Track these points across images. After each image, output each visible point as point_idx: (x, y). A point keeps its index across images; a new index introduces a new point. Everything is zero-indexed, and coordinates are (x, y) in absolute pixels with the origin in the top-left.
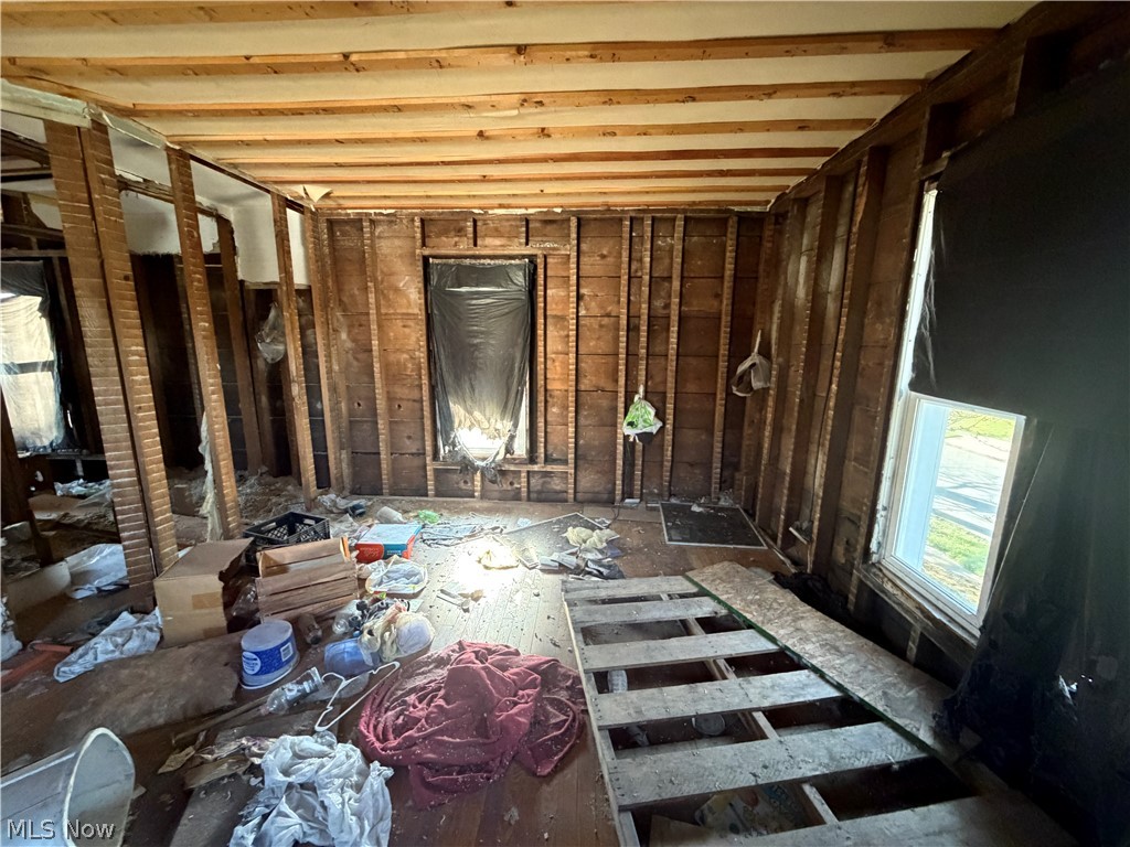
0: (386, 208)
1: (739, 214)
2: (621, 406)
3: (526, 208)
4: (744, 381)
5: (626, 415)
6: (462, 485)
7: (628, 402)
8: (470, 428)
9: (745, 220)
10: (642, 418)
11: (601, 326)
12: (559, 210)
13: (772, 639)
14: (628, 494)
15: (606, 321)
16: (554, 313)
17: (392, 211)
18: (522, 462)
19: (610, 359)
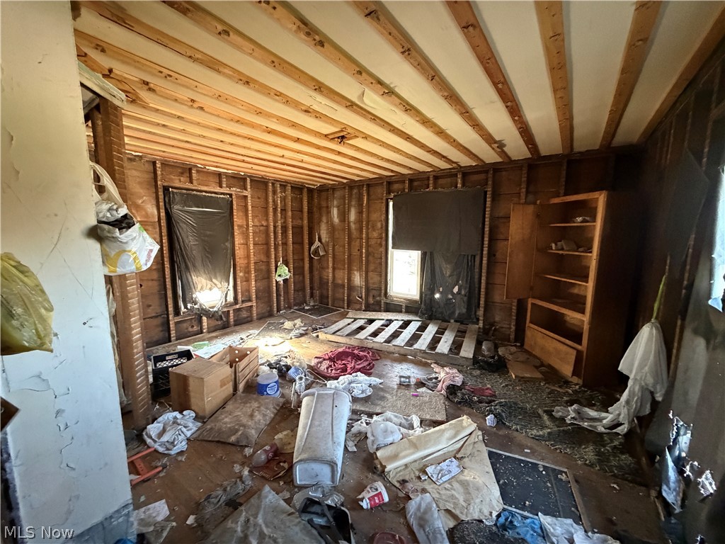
0: (135, 152)
1: (307, 187)
2: (273, 268)
3: (227, 169)
4: (316, 252)
5: (276, 272)
6: (190, 329)
7: (276, 267)
8: (210, 289)
9: (310, 191)
10: (283, 273)
11: (260, 231)
12: (243, 174)
13: (383, 320)
14: (278, 310)
15: (262, 228)
16: (239, 223)
17: (141, 154)
18: (231, 305)
19: (265, 246)
